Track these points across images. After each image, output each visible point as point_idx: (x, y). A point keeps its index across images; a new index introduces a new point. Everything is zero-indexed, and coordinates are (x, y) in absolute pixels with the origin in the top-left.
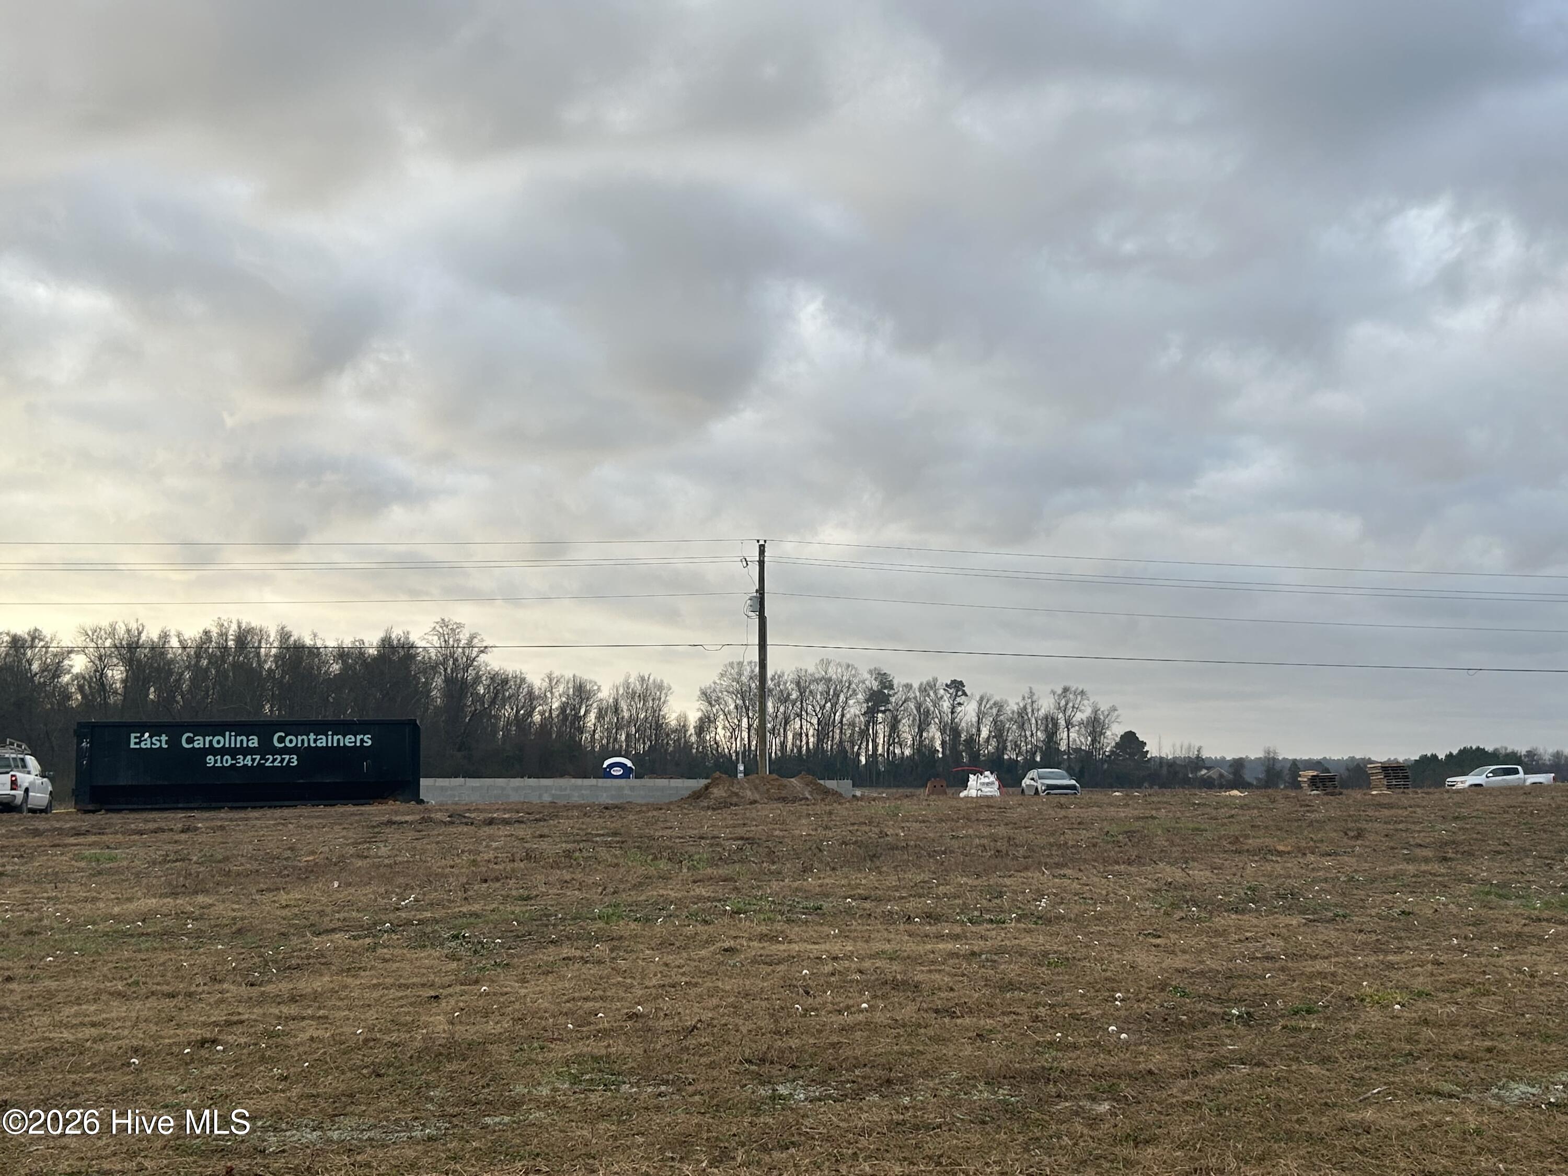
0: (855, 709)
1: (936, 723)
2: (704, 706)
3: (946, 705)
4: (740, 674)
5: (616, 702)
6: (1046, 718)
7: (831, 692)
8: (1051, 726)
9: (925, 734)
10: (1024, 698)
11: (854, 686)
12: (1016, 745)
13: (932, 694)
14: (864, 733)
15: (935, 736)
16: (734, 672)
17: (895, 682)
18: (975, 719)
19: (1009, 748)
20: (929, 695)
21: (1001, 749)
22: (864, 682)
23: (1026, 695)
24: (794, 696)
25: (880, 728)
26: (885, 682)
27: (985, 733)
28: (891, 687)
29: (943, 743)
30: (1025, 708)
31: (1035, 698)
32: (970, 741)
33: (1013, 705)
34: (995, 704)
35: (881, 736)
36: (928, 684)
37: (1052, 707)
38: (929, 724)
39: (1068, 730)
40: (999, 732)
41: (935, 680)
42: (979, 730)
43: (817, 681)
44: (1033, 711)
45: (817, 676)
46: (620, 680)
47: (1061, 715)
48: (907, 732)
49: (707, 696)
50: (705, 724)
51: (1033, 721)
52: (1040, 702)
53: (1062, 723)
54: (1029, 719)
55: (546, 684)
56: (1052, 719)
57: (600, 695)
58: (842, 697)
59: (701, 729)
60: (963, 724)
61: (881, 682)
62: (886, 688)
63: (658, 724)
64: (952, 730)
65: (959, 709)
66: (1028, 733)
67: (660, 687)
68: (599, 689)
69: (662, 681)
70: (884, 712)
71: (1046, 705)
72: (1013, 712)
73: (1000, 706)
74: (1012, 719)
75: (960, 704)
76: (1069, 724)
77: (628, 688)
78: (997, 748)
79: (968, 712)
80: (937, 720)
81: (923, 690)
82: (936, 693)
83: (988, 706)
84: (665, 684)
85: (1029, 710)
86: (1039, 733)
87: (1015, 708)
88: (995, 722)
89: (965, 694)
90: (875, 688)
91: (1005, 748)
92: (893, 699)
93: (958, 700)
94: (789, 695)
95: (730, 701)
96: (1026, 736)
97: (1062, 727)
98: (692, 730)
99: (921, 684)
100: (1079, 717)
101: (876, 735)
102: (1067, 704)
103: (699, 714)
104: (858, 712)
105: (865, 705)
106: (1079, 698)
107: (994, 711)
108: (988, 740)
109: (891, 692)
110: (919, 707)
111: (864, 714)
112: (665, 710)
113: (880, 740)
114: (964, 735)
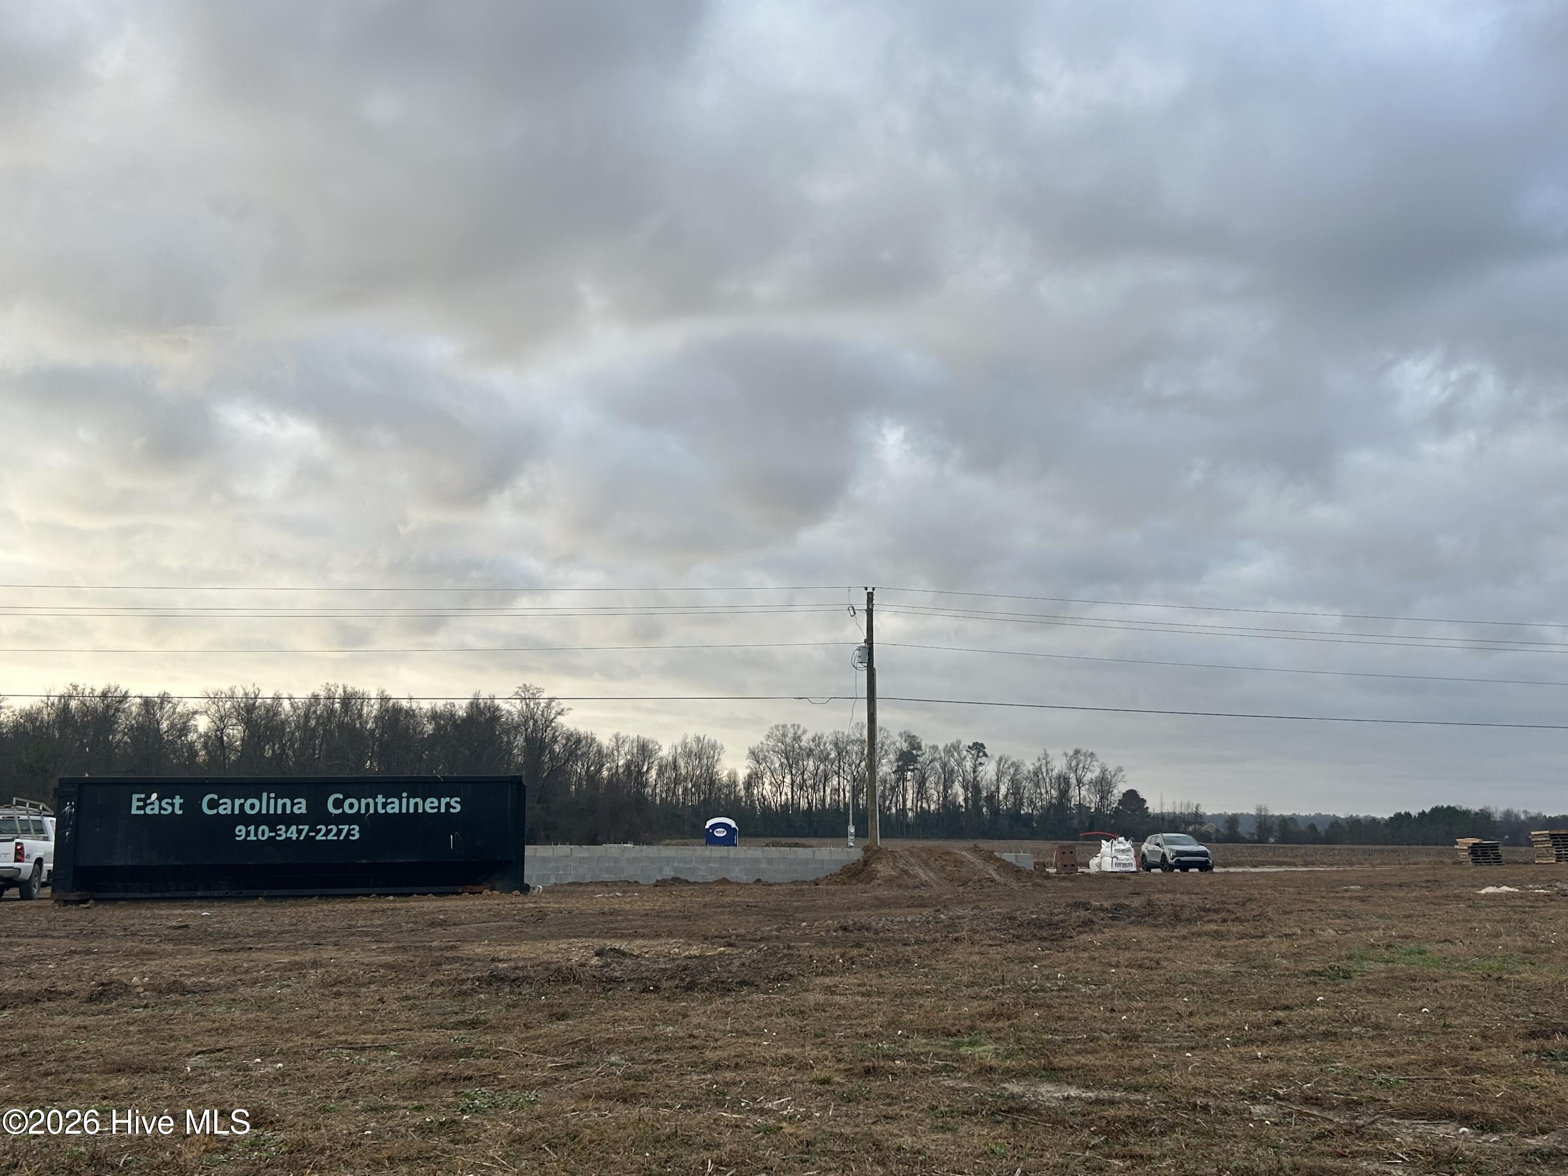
0: (886, 768)
1: (959, 781)
2: (753, 764)
3: (968, 765)
4: (784, 735)
5: (675, 760)
6: (1060, 778)
8: (1063, 783)
9: (949, 791)
10: (1039, 759)
11: (886, 747)
12: (1032, 801)
13: (955, 754)
14: (894, 789)
15: (959, 793)
16: (779, 733)
17: (923, 744)
18: (995, 778)
19: (1026, 804)
20: (953, 756)
21: (1019, 804)
22: (894, 744)
23: (1041, 757)
24: (832, 757)
25: (909, 784)
26: (914, 744)
27: (1003, 790)
28: (919, 748)
29: (966, 800)
30: (1040, 768)
31: (1049, 759)
32: (991, 798)
33: (1029, 766)
34: (1012, 764)
35: (910, 792)
36: (952, 745)
37: (1064, 767)
38: (953, 782)
39: (1080, 788)
40: (1016, 788)
41: (959, 742)
42: (998, 788)
43: (853, 742)
44: (1047, 770)
45: (853, 737)
46: (678, 740)
47: (1072, 775)
48: (933, 789)
49: (754, 755)
50: (753, 780)
51: (1048, 780)
52: (1054, 763)
53: (1073, 781)
54: (1044, 778)
55: (613, 744)
56: (1065, 778)
57: (661, 754)
59: (748, 785)
60: (984, 782)
61: (910, 744)
62: (914, 749)
63: (711, 780)
64: (974, 787)
65: (980, 768)
66: (1043, 791)
67: (714, 747)
68: (660, 748)
69: (715, 742)
70: (912, 771)
71: (1059, 765)
72: (1029, 772)
73: (1016, 766)
74: (1027, 778)
75: (981, 764)
76: (1079, 782)
77: (686, 747)
78: (1014, 803)
79: (988, 771)
80: (960, 778)
81: (949, 751)
82: (959, 754)
83: (1006, 766)
84: (718, 744)
85: (1044, 770)
86: (1052, 791)
87: (1031, 768)
88: (1012, 780)
89: (985, 755)
90: (905, 749)
91: (1021, 804)
92: (920, 759)
93: (980, 760)
94: (829, 754)
95: (776, 760)
96: (1041, 794)
97: (1073, 786)
98: (741, 785)
99: (947, 746)
100: (1089, 776)
101: (905, 790)
102: (1078, 765)
103: (748, 771)
104: (889, 771)
105: (896, 764)
106: (1089, 760)
107: (1012, 771)
108: (1006, 797)
109: (919, 753)
110: (944, 766)
111: (894, 772)
112: (718, 767)
113: (910, 796)
114: (984, 794)
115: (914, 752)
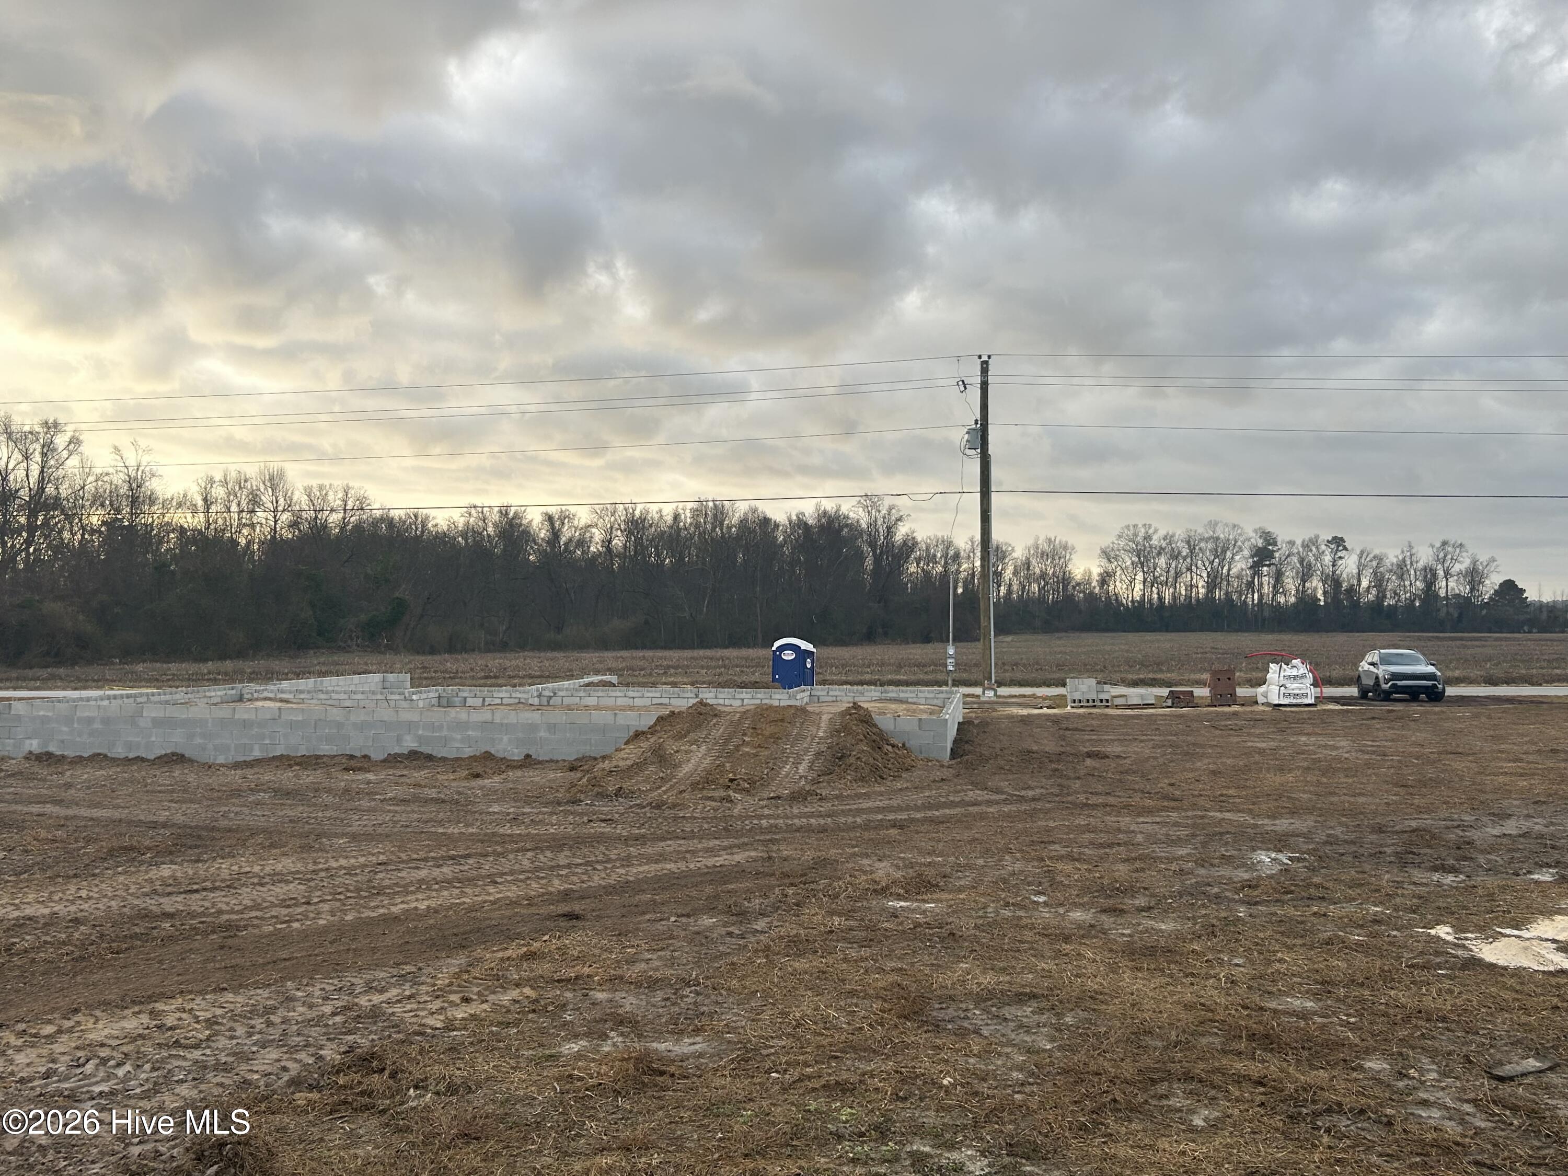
0: (1240, 564)
1: (1317, 575)
2: (1104, 562)
3: (1327, 559)
4: (1136, 535)
5: (1028, 559)
6: (1425, 569)
7: (1219, 550)
8: (1430, 576)
9: (1307, 585)
10: (1403, 552)
11: (1239, 543)
12: (1395, 593)
13: (1314, 549)
14: (1250, 584)
15: (1317, 587)
16: (1131, 533)
17: (1279, 540)
18: (1355, 571)
19: (1389, 596)
20: (1311, 551)
21: (1381, 597)
22: (1249, 540)
23: (1405, 549)
24: (1184, 554)
25: (1265, 579)
26: (1270, 539)
27: (1365, 583)
28: (1275, 544)
29: (1325, 593)
30: (1404, 560)
31: (1414, 551)
32: (1351, 590)
33: (1392, 556)
34: (1374, 557)
35: (1266, 586)
36: (1310, 540)
37: (1431, 559)
38: (1311, 576)
39: (1447, 580)
40: (1379, 582)
41: (1317, 537)
42: (1359, 581)
43: (1207, 540)
44: (1411, 563)
45: (1206, 535)
46: (1030, 542)
47: (1439, 566)
48: (1290, 583)
49: (1107, 555)
50: (1105, 578)
51: (1412, 572)
52: (1419, 555)
53: (1441, 573)
54: (1408, 570)
55: (969, 547)
56: (1431, 570)
57: (1015, 555)
58: (1229, 554)
59: (1103, 582)
60: (1344, 575)
61: (1265, 540)
62: (1270, 544)
63: (1065, 580)
64: (1334, 581)
65: (1340, 562)
66: (1407, 583)
67: (1065, 548)
68: (1013, 550)
69: (1067, 542)
70: (1269, 566)
71: (1425, 556)
72: (1392, 565)
73: (1379, 559)
74: (1391, 571)
75: (1341, 558)
76: (1447, 574)
77: (1037, 548)
78: (1377, 597)
79: (1349, 566)
80: (1319, 573)
81: (1306, 546)
82: (1317, 548)
83: (1368, 559)
84: (1069, 544)
85: (1408, 563)
86: (1418, 583)
87: (1395, 560)
88: (1375, 573)
89: (1345, 549)
90: (1260, 545)
91: (1385, 597)
92: (1277, 555)
93: (1339, 554)
94: (1179, 553)
95: (1127, 559)
96: (1405, 586)
97: (1440, 577)
98: (1094, 583)
99: (1303, 542)
100: (1457, 567)
101: (1261, 585)
102: (1445, 556)
103: (1100, 570)
104: (1244, 567)
105: (1251, 560)
106: (1458, 550)
107: (1374, 563)
108: (1368, 590)
109: (1275, 548)
110: (1301, 561)
111: (1251, 567)
112: (1070, 567)
113: (1266, 590)
114: (1345, 585)
115: (1270, 547)
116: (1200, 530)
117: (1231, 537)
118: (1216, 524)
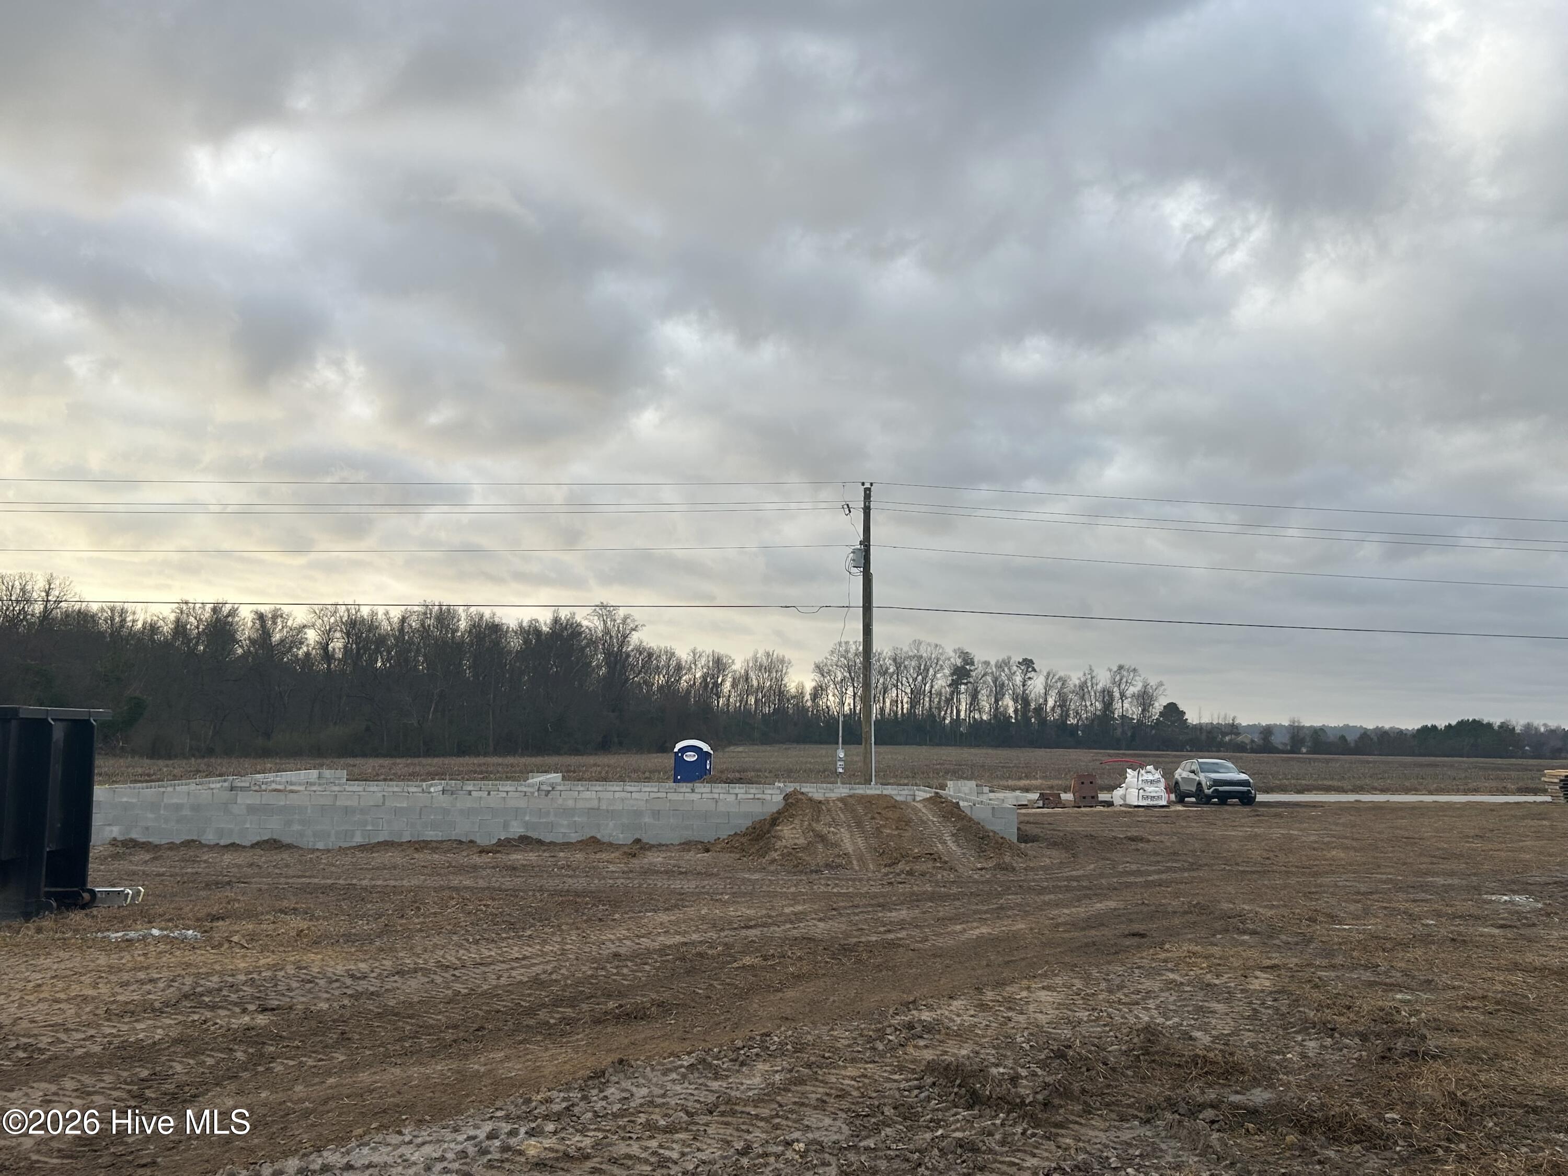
0: (941, 682)
1: (1009, 694)
2: (818, 677)
3: (1018, 679)
4: (847, 651)
5: (747, 673)
6: (1103, 691)
7: (922, 667)
8: (1107, 698)
9: (1000, 703)
10: (1085, 674)
11: (941, 662)
12: (1077, 713)
13: (1006, 669)
14: (949, 701)
15: (1009, 705)
16: (842, 649)
17: (976, 660)
18: (1042, 691)
19: (1072, 715)
20: (1004, 670)
21: (1065, 715)
22: (949, 659)
23: (1087, 672)
24: (891, 670)
25: (963, 696)
26: (968, 660)
27: (1051, 703)
28: (972, 663)
29: (1016, 711)
30: (1086, 682)
31: (1094, 674)
32: (1039, 709)
33: (1075, 679)
34: (1060, 679)
35: (964, 704)
36: (1003, 661)
37: (1109, 682)
38: (1004, 695)
39: (1123, 701)
40: (1063, 702)
41: (1009, 658)
42: (1046, 700)
43: (911, 658)
44: (1092, 684)
45: (911, 654)
46: (750, 655)
47: (1116, 689)
48: (985, 703)
49: (820, 669)
50: (818, 692)
51: (1093, 694)
52: (1099, 677)
53: (1117, 695)
54: (1089, 692)
55: (690, 658)
56: (1109, 692)
57: (734, 667)
58: (931, 672)
59: (815, 695)
60: (1033, 695)
61: (964, 660)
62: (968, 664)
63: (780, 693)
64: (1023, 700)
65: (1029, 682)
66: (1088, 704)
67: (782, 661)
68: (733, 662)
69: (784, 657)
70: (966, 684)
71: (1103, 679)
72: (1075, 686)
73: (1063, 681)
74: (1074, 692)
75: (1030, 678)
76: (1123, 696)
77: (756, 661)
78: (1061, 715)
79: (1037, 685)
80: (1010, 692)
81: (999, 666)
82: (1010, 669)
83: (1054, 680)
84: (786, 659)
85: (1089, 684)
86: (1097, 703)
87: (1077, 682)
88: (1059, 693)
89: (1034, 670)
90: (959, 665)
91: (1068, 715)
92: (973, 674)
93: (1029, 675)
94: (887, 669)
95: (839, 673)
96: (1086, 706)
97: (1116, 699)
98: (807, 697)
99: (998, 661)
100: (1131, 690)
101: (959, 701)
102: (1121, 680)
103: (814, 684)
104: (944, 684)
105: (950, 678)
106: (1132, 674)
107: (1059, 684)
108: (1053, 709)
109: (972, 668)
110: (995, 680)
111: (950, 686)
112: (786, 680)
113: (963, 707)
114: (1033, 706)
115: (968, 667)
116: (905, 649)
117: (933, 656)
118: (920, 643)
